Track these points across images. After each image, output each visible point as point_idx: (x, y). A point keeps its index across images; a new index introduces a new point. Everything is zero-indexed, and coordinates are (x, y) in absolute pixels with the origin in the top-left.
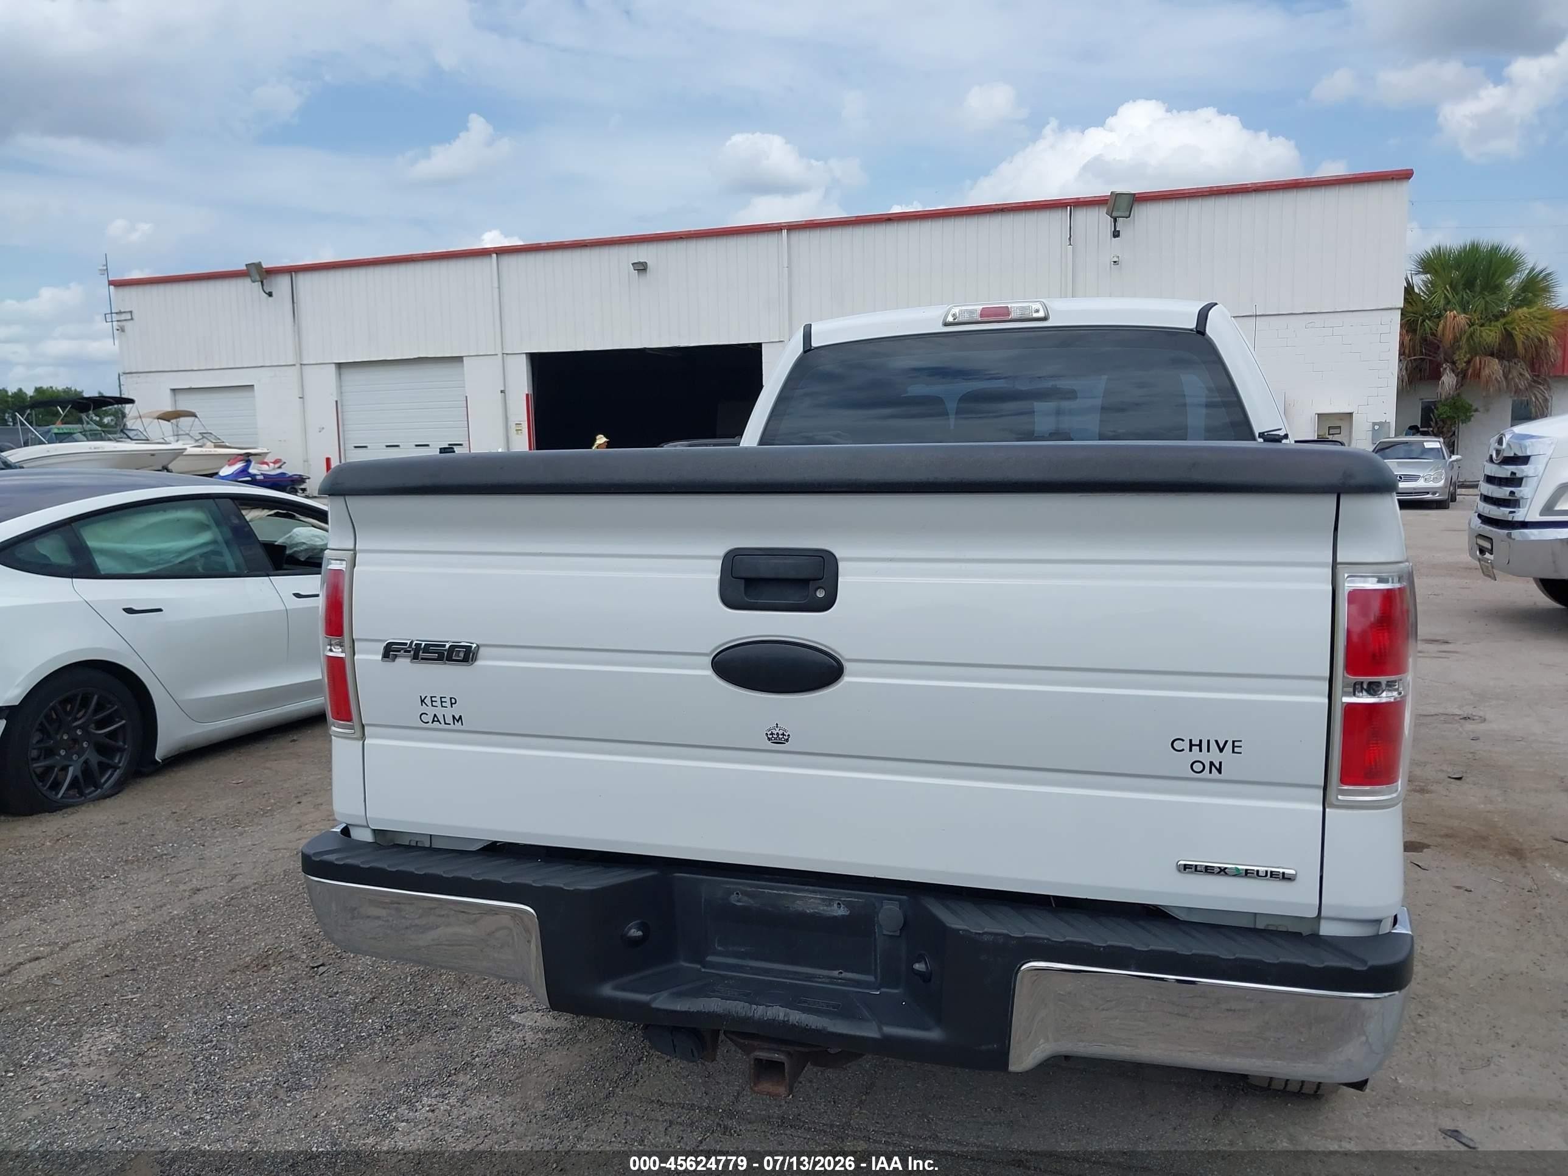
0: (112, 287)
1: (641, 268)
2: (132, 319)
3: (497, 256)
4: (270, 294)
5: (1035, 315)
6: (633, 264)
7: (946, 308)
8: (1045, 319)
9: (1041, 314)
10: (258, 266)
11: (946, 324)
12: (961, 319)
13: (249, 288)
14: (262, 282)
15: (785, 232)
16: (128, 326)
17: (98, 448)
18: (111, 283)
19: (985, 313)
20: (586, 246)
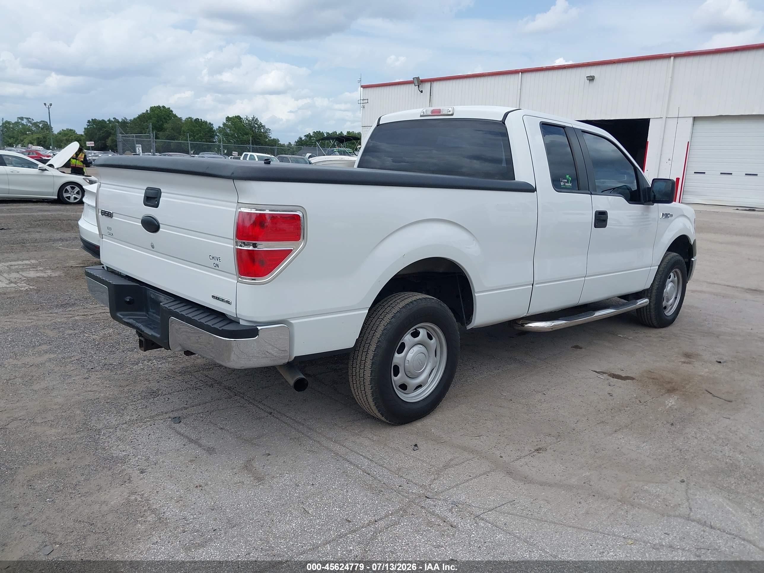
0: (362, 88)
1: (591, 79)
2: (368, 102)
3: (522, 73)
4: (422, 92)
5: (449, 113)
6: (587, 77)
7: (422, 109)
8: (452, 115)
9: (451, 113)
10: (418, 78)
11: (421, 116)
12: (425, 114)
13: (413, 88)
14: (419, 86)
15: (672, 58)
16: (366, 105)
17: (343, 158)
18: (364, 87)
19: (433, 112)
20: (565, 68)
